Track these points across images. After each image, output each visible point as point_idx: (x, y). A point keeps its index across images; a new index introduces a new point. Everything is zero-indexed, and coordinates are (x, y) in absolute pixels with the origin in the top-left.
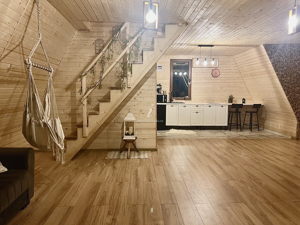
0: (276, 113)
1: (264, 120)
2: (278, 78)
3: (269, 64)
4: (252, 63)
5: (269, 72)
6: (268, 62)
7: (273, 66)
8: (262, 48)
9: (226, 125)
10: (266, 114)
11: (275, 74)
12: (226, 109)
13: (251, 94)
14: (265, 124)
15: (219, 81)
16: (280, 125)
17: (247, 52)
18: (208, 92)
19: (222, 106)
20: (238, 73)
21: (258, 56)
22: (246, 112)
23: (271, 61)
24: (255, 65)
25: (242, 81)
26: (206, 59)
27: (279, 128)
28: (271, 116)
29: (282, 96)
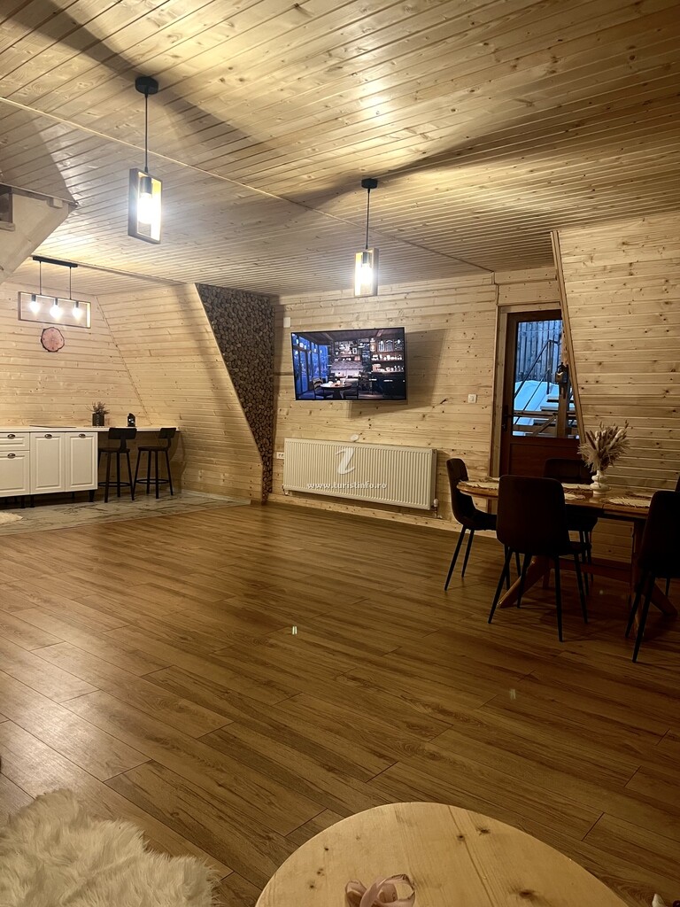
0: (214, 450)
1: (181, 467)
2: (227, 366)
3: (207, 332)
4: (159, 324)
5: (203, 351)
6: (206, 326)
7: (216, 337)
8: (193, 289)
9: (94, 486)
10: (184, 454)
11: (220, 358)
12: (92, 442)
13: (144, 403)
14: (183, 479)
15: (62, 363)
16: (222, 477)
17: (147, 294)
18: (32, 395)
19: (83, 436)
20: (112, 346)
21: (177, 309)
22: (140, 449)
23: (212, 325)
24: (169, 329)
25: (122, 367)
26: (57, 300)
27: (222, 483)
28: (198, 458)
29: (233, 409)
